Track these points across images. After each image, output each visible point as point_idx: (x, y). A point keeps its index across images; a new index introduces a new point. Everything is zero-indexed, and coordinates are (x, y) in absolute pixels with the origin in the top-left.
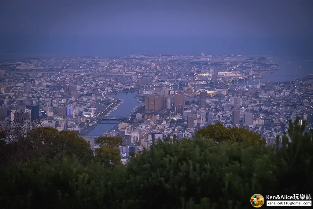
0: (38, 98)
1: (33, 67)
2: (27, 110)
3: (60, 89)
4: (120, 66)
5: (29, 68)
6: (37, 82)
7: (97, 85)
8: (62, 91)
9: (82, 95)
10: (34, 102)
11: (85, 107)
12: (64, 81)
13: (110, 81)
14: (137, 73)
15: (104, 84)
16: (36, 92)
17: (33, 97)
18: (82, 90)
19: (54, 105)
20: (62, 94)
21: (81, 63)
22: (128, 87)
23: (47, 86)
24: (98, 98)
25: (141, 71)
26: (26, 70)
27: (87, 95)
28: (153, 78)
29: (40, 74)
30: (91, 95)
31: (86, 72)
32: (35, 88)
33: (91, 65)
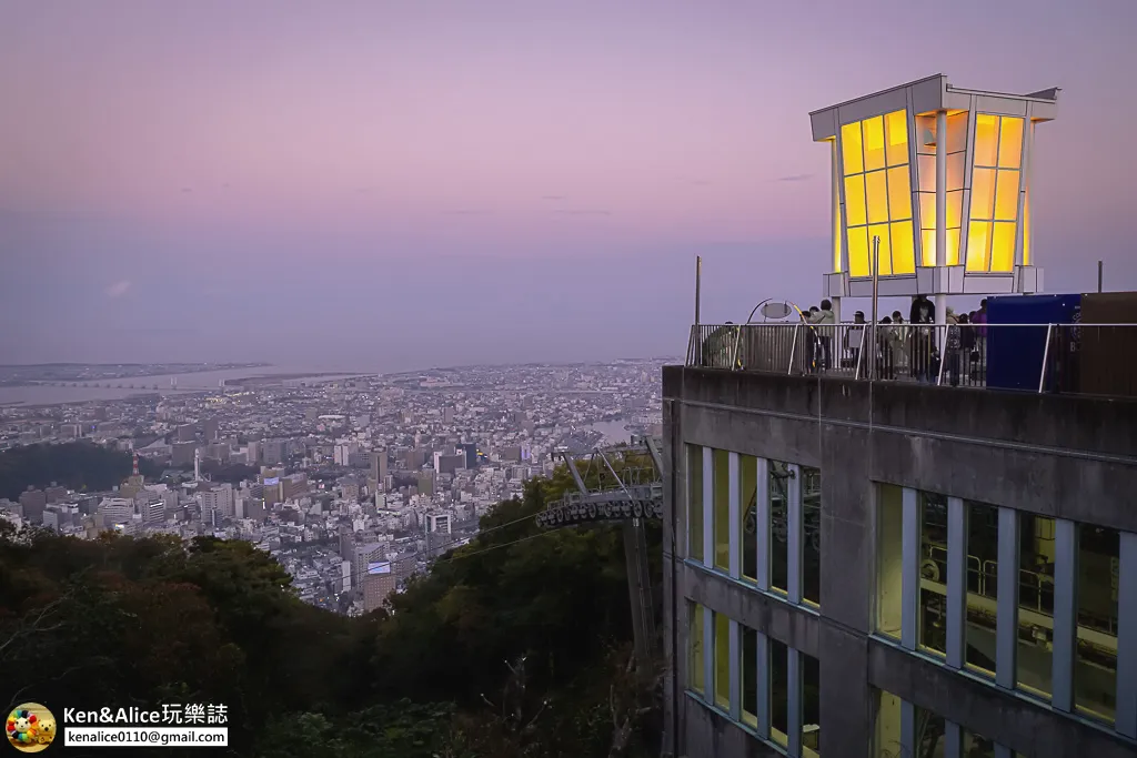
0: (469, 431)
1: (447, 383)
2: (460, 452)
3: (499, 418)
4: (589, 378)
5: (441, 385)
6: (459, 407)
7: (558, 410)
8: (504, 420)
9: (538, 427)
10: (463, 438)
11: (548, 445)
12: (501, 404)
13: (578, 403)
14: (620, 389)
15: (570, 408)
16: (461, 423)
17: (458, 430)
18: (536, 418)
19: (497, 444)
20: (504, 425)
21: (524, 375)
22: (611, 413)
23: (478, 413)
24: (566, 430)
25: (625, 385)
26: (436, 388)
27: (545, 426)
28: (648, 397)
29: (462, 395)
30: (554, 425)
31: (535, 389)
32: (459, 417)
33: (540, 377)
